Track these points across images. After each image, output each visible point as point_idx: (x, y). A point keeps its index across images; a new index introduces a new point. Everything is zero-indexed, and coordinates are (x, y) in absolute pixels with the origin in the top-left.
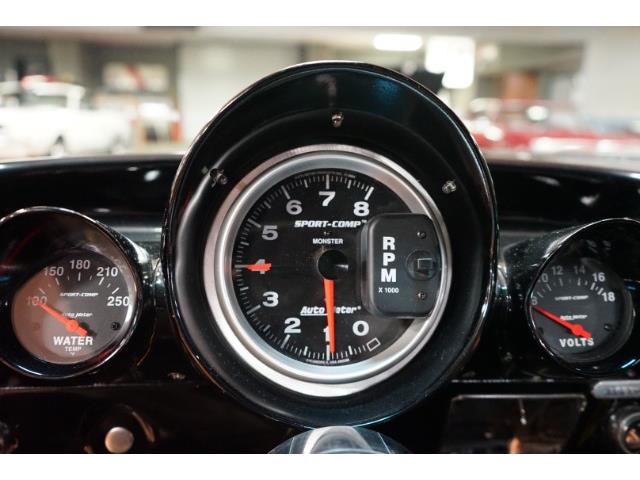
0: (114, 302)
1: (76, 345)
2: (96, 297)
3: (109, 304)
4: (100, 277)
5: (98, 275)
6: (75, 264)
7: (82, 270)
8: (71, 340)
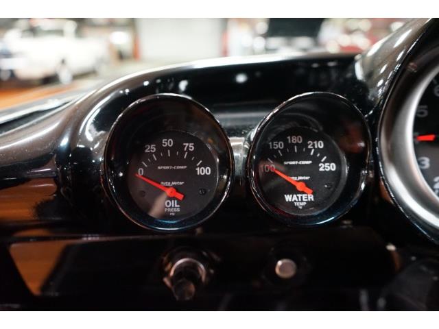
0: (324, 168)
1: (302, 201)
2: (310, 164)
3: (321, 169)
4: (311, 149)
5: (309, 147)
6: (291, 139)
7: (297, 144)
8: (298, 197)
